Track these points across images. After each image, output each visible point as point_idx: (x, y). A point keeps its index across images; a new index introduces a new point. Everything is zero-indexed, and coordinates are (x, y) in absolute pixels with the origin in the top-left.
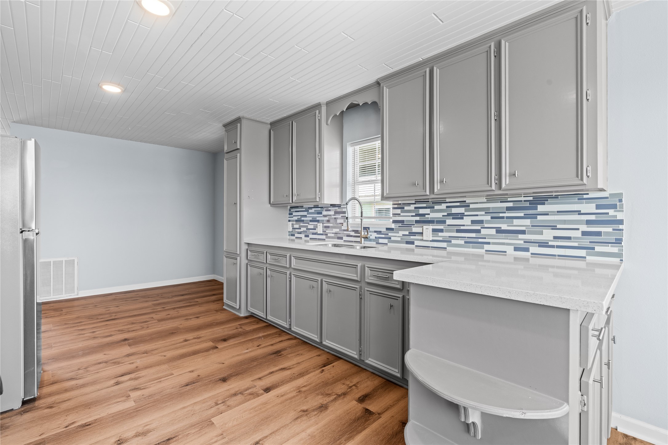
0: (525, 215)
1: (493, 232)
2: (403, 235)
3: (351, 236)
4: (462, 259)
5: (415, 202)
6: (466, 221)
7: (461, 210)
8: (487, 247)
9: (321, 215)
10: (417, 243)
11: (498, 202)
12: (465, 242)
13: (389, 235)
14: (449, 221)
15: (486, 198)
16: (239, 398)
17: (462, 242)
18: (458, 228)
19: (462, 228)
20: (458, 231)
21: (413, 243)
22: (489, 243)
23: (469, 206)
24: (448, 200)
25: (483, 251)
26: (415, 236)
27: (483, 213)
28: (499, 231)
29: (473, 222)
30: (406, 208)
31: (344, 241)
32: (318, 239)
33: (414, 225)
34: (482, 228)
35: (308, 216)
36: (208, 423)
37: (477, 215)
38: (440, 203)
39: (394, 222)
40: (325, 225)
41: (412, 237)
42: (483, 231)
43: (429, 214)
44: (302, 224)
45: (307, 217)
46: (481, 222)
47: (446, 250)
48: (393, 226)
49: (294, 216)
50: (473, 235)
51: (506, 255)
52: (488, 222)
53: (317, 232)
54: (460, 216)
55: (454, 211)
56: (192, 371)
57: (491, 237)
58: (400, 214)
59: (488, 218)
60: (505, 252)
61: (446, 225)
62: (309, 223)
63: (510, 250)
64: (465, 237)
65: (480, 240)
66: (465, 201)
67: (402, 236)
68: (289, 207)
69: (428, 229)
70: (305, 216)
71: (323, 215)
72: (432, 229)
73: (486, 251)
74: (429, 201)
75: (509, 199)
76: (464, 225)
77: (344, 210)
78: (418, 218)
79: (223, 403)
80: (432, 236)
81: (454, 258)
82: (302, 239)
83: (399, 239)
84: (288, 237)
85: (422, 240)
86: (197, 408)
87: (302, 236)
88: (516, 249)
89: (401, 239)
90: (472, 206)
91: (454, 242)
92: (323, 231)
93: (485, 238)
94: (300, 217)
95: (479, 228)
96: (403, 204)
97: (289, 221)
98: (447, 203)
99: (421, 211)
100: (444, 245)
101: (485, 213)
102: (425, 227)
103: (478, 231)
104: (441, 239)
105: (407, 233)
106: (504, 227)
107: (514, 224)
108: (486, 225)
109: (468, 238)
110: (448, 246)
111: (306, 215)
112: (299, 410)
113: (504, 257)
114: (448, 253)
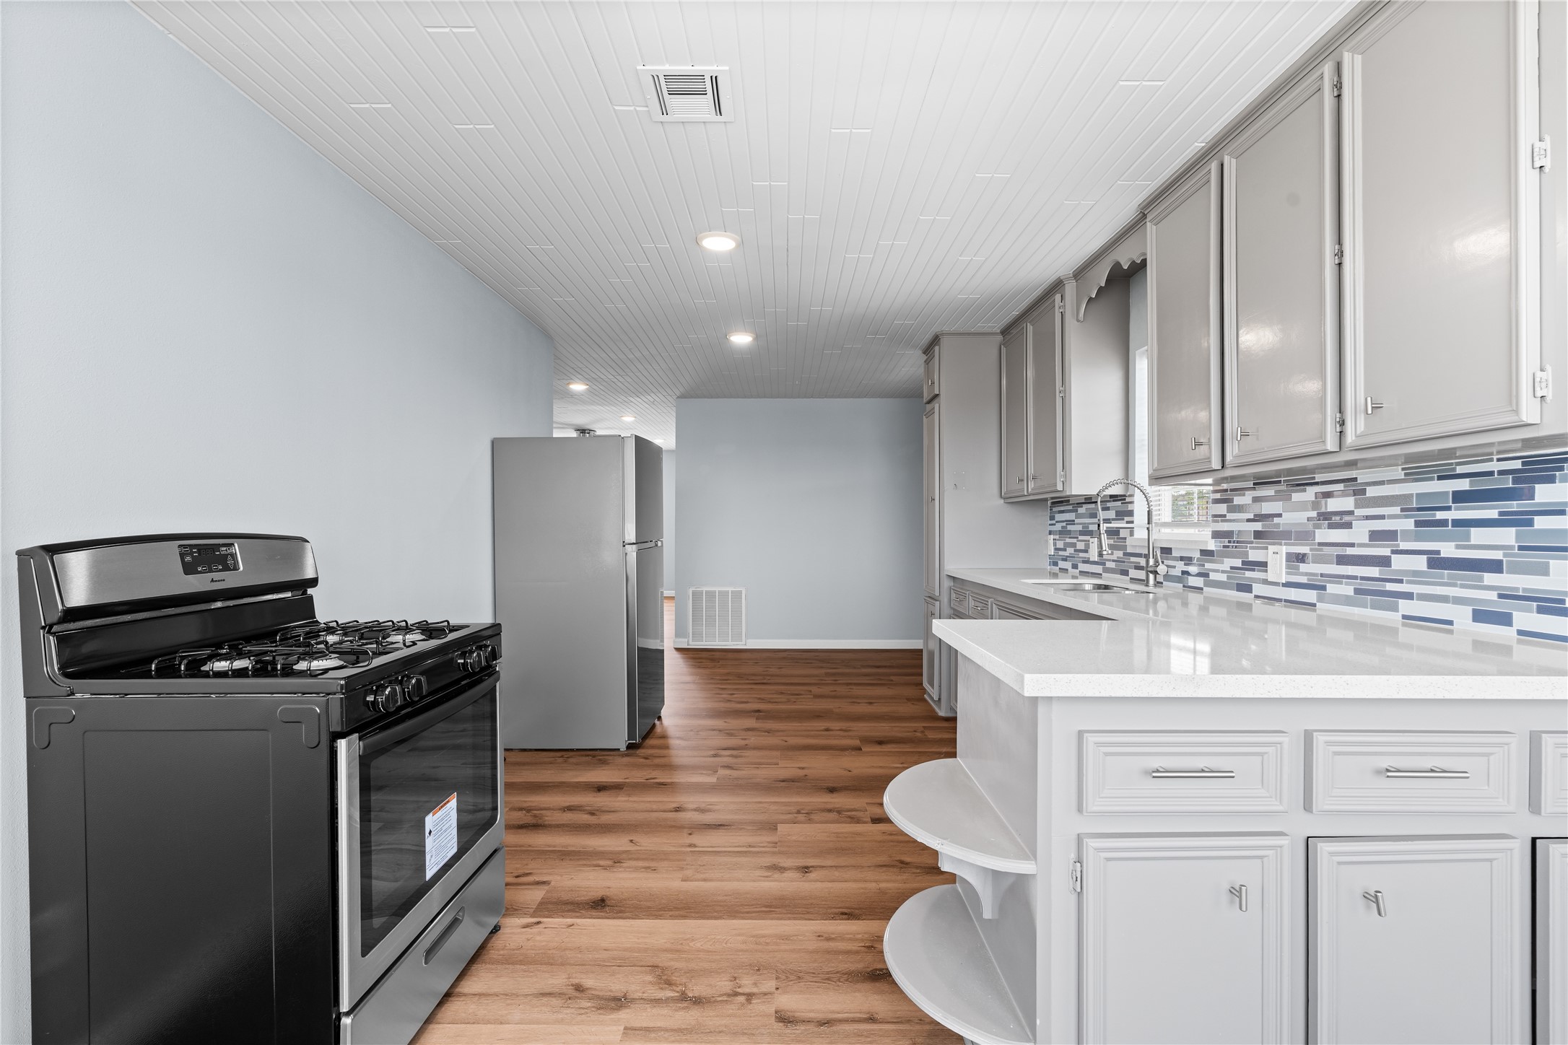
0: (1501, 514)
1: (1421, 563)
2: (1232, 568)
4: (1348, 636)
5: (1254, 484)
6: (1359, 533)
7: (1347, 503)
8: (1405, 607)
9: (1096, 520)
10: (1258, 589)
11: (1432, 479)
12: (1357, 591)
13: (1206, 567)
14: (1326, 535)
15: (1403, 469)
16: (833, 816)
17: (1348, 590)
18: (1339, 551)
19: (1350, 551)
20: (1342, 560)
21: (1249, 589)
22: (1409, 596)
23: (1363, 492)
24: (1319, 478)
25: (1393, 618)
26: (1254, 570)
27: (1396, 510)
28: (1436, 562)
29: (1375, 536)
30: (1237, 500)
31: (1131, 579)
32: (1092, 573)
33: (1252, 543)
34: (1394, 552)
35: (1076, 521)
36: (772, 827)
37: (1382, 517)
38: (1302, 485)
39: (1216, 535)
41: (1248, 574)
42: (1398, 562)
43: (1280, 515)
44: (1068, 540)
45: (1074, 524)
46: (1391, 535)
47: (1315, 611)
48: (1212, 545)
49: (1057, 522)
50: (1374, 572)
51: (1451, 632)
52: (1407, 535)
53: (1090, 558)
54: (1340, 521)
55: (1333, 505)
56: (803, 768)
57: (1416, 576)
58: (1225, 516)
59: (1409, 524)
60: (1450, 623)
61: (1314, 544)
62: (1078, 538)
63: (1462, 616)
64: (1355, 578)
65: (1390, 587)
66: (1355, 479)
67: (1229, 569)
68: (1049, 504)
69: (1276, 556)
70: (1072, 522)
72: (1287, 553)
73: (1404, 617)
74: (1280, 482)
75: (1460, 470)
76: (1352, 545)
77: (1130, 507)
78: (1258, 526)
79: (807, 813)
80: (1288, 573)
81: (1332, 633)
82: (1068, 573)
83: (1223, 577)
84: (1049, 567)
85: (1266, 582)
86: (773, 807)
87: (1067, 565)
88: (1479, 616)
89: (1228, 578)
90: (1371, 492)
91: (1332, 588)
92: (1098, 556)
93: (1401, 581)
94: (1064, 524)
95: (1385, 552)
96: (1231, 490)
97: (1050, 533)
98: (1317, 483)
99: (1267, 508)
100: (1310, 596)
101: (1402, 510)
102: (1272, 548)
103: (1384, 562)
104: (1304, 580)
105: (1238, 563)
106: (1448, 550)
107: (1473, 542)
108: (1404, 546)
109: (1363, 578)
110: (1320, 599)
111: (1074, 521)
112: (898, 859)
113: (1448, 636)
114: (1320, 618)
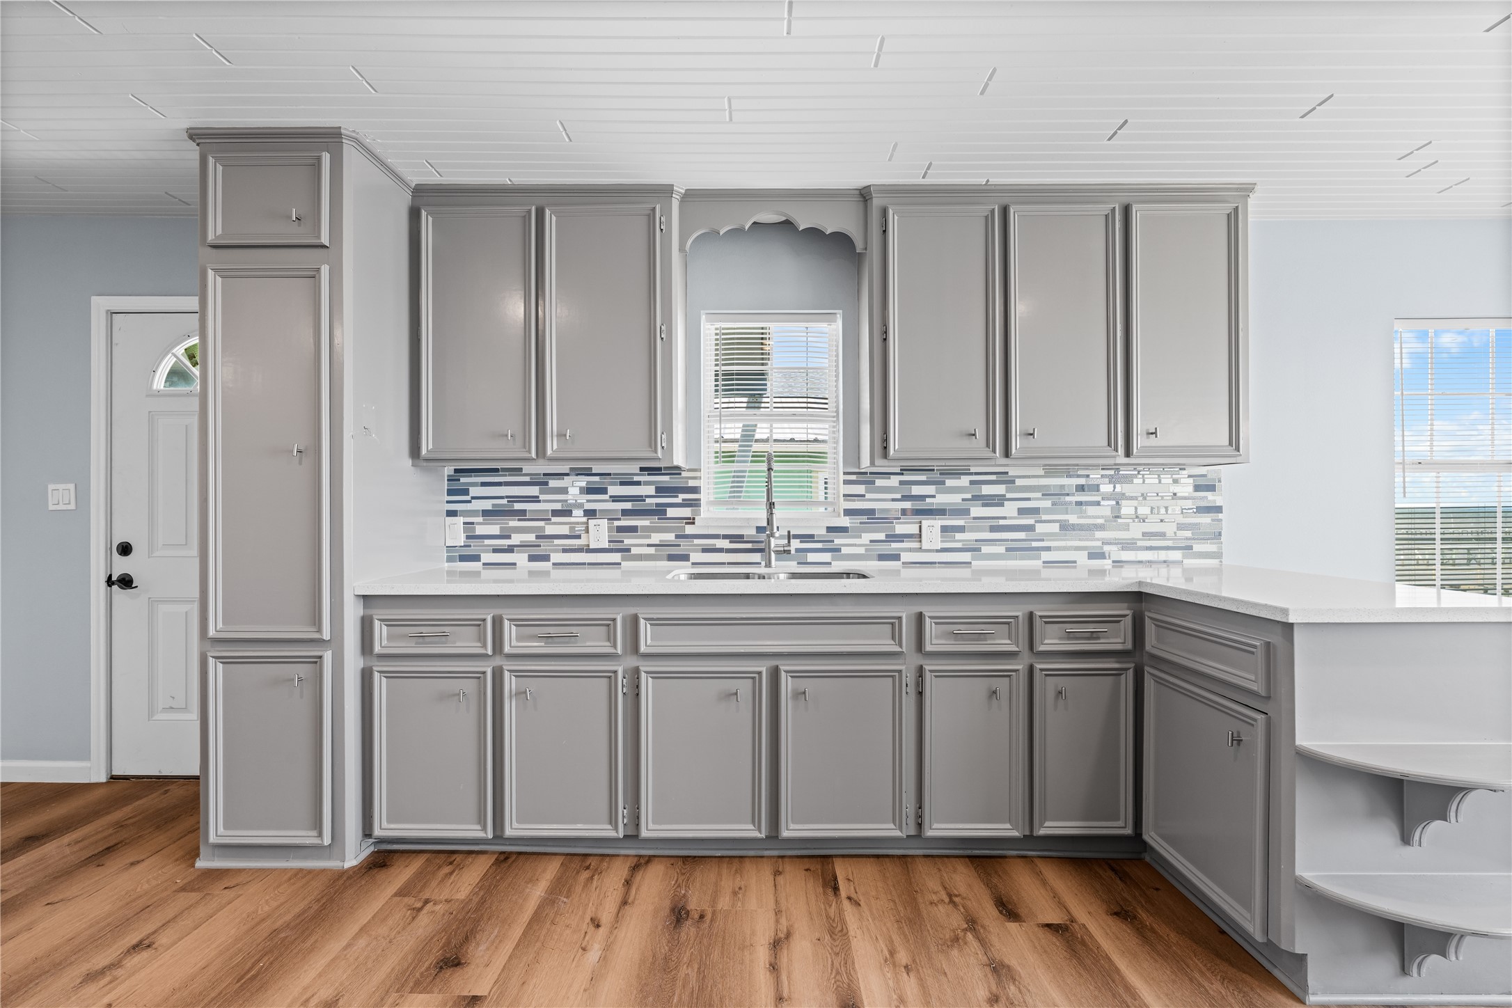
1: (1055, 528)
2: (871, 541)
3: (720, 550)
5: (901, 470)
6: (1009, 510)
7: (999, 489)
8: (1046, 556)
9: (606, 497)
10: (906, 557)
11: (1063, 477)
12: (1008, 550)
13: (835, 543)
14: (977, 511)
15: (1043, 469)
17: (1001, 549)
18: (994, 523)
19: (1002, 522)
20: (993, 529)
21: (896, 557)
22: (1048, 549)
23: (1013, 482)
24: (973, 470)
25: (1039, 563)
26: (903, 541)
27: (1039, 495)
28: (1065, 526)
29: (1021, 511)
30: (879, 482)
31: (693, 564)
32: (589, 564)
33: (899, 518)
34: (1036, 522)
35: (542, 497)
37: (1029, 499)
38: (957, 474)
39: (848, 512)
40: (617, 523)
41: (894, 545)
42: (1040, 528)
43: (934, 496)
44: (514, 523)
45: (539, 501)
46: (1035, 511)
47: (971, 567)
48: (845, 521)
49: (473, 498)
50: (1022, 535)
51: (1075, 567)
52: (1048, 511)
53: (588, 545)
54: (998, 501)
55: (987, 490)
57: (1051, 536)
58: (864, 496)
59: (1047, 504)
60: (1075, 562)
61: (968, 519)
62: (550, 520)
63: (1081, 558)
64: (1007, 540)
65: (1035, 544)
66: (1007, 473)
67: (868, 543)
68: (448, 470)
69: (932, 527)
70: (535, 499)
71: (611, 497)
72: (941, 526)
73: (1044, 562)
74: (933, 470)
75: (1079, 473)
76: (1005, 518)
77: (691, 483)
78: (907, 505)
80: (942, 541)
82: (515, 568)
83: (861, 551)
84: (446, 564)
85: (920, 550)
87: (521, 558)
88: (1092, 556)
89: (866, 550)
90: (1019, 482)
91: (986, 549)
92: (610, 541)
93: (1043, 540)
94: (505, 501)
95: (1031, 522)
96: (871, 473)
97: (451, 513)
98: (971, 474)
99: (916, 490)
100: (966, 556)
101: (1043, 495)
102: (925, 523)
103: (1030, 528)
104: (959, 545)
105: (882, 536)
106: (1073, 519)
108: (1044, 517)
109: (1012, 540)
110: (974, 558)
111: (538, 497)
113: (1073, 570)
114: (974, 572)
